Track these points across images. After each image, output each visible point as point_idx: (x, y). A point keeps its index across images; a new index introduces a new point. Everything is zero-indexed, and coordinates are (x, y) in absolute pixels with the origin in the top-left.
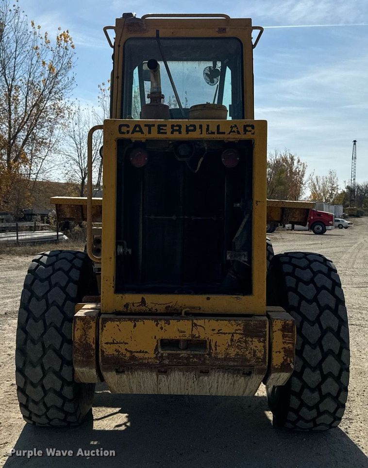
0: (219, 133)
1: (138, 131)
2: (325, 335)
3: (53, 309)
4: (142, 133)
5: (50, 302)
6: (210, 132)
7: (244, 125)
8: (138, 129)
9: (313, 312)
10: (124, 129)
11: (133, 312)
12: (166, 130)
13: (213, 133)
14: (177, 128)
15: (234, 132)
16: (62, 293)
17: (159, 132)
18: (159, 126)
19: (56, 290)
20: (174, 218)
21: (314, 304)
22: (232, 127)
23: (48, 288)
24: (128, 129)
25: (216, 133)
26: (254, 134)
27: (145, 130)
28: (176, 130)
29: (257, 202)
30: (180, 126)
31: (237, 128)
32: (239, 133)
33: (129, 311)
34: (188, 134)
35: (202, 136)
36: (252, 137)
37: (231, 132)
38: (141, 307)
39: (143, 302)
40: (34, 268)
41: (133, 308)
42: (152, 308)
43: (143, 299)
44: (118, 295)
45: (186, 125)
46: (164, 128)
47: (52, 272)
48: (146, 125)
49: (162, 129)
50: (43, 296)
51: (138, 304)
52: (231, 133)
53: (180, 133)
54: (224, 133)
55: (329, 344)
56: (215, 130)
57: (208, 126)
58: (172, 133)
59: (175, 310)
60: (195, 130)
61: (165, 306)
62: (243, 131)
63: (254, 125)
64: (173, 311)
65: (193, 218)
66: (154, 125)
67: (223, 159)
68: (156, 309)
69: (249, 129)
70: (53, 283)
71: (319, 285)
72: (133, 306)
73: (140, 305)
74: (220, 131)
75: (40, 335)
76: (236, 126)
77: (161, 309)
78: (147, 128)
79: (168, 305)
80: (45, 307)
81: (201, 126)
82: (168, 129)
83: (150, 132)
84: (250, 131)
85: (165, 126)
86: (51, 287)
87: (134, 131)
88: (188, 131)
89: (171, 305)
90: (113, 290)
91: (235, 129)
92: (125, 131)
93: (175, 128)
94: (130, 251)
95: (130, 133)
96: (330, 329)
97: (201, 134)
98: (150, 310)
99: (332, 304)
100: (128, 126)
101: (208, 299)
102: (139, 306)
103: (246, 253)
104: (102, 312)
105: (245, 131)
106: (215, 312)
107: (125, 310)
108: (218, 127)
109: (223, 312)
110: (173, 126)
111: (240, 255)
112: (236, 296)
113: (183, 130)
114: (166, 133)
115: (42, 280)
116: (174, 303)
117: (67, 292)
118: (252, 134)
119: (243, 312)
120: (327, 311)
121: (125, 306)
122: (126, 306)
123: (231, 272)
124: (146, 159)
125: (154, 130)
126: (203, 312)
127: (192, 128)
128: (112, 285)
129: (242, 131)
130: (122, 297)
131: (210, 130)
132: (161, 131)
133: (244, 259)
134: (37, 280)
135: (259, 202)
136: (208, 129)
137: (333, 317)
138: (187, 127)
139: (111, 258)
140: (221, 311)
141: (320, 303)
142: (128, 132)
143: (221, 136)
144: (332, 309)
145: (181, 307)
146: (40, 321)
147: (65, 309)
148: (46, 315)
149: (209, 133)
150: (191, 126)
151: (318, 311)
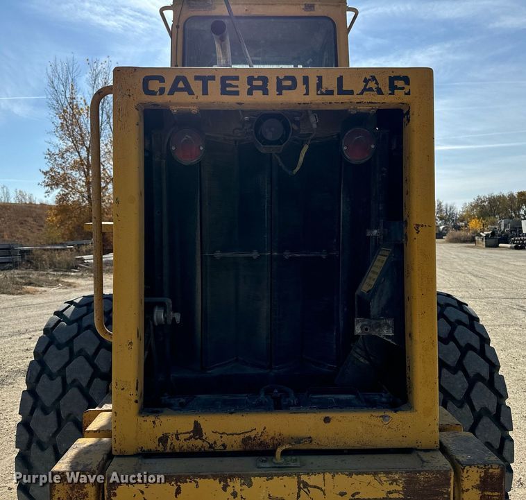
0: (341, 92)
1: (181, 90)
2: (479, 421)
3: (73, 392)
4: (191, 93)
5: (69, 381)
6: (323, 90)
7: (390, 77)
8: (181, 85)
9: (460, 386)
10: (154, 85)
11: (178, 451)
12: (237, 87)
13: (330, 93)
14: (260, 83)
15: (371, 89)
16: (87, 366)
17: (224, 92)
18: (224, 79)
19: (80, 361)
20: (255, 255)
21: (460, 373)
22: (366, 81)
23: (67, 359)
24: (162, 85)
25: (336, 92)
26: (408, 93)
27: (196, 86)
28: (258, 88)
29: (418, 226)
30: (265, 80)
31: (377, 83)
32: (380, 92)
33: (168, 450)
34: (280, 94)
35: (307, 99)
36: (406, 99)
37: (365, 89)
38: (192, 442)
39: (197, 431)
40: (51, 326)
41: (177, 444)
42: (215, 443)
43: (197, 424)
44: (146, 418)
45: (278, 77)
46: (234, 83)
47: (75, 332)
48: (197, 78)
49: (231, 86)
50: (59, 371)
51: (188, 436)
52: (365, 93)
53: (266, 92)
54: (351, 92)
55: (486, 436)
56: (333, 86)
57: (320, 78)
58: (250, 93)
59: (260, 445)
60: (293, 87)
61: (242, 437)
62: (388, 88)
63: (409, 77)
64: (258, 448)
65: (287, 255)
66: (213, 78)
67: (345, 148)
68: (224, 445)
69: (400, 84)
70: (76, 349)
71: (462, 343)
72: (178, 439)
73: (191, 437)
74: (344, 89)
75: (51, 435)
76: (374, 78)
77: (234, 443)
78: (200, 83)
79: (247, 435)
80: (61, 391)
81: (306, 80)
82: (243, 86)
83: (205, 92)
84: (403, 88)
85: (237, 78)
86: (72, 356)
87: (174, 89)
88: (280, 89)
89: (253, 434)
90: (135, 408)
91: (372, 85)
92: (156, 89)
93: (255, 83)
94: (178, 317)
95: (166, 92)
96: (486, 411)
97: (307, 94)
98: (211, 446)
99: (485, 372)
100: (162, 80)
101: (327, 420)
102: (189, 439)
103: (390, 322)
104: (114, 453)
105: (393, 88)
106: (341, 446)
107: (161, 448)
108: (340, 80)
109: (357, 446)
110: (251, 80)
111: (380, 326)
112: (382, 414)
113: (272, 86)
114: (237, 93)
115: (59, 347)
116: (260, 430)
117: (95, 365)
118: (406, 94)
119: (396, 444)
120: (480, 384)
121: (160, 440)
122: (163, 439)
123: (358, 350)
124: (202, 148)
125: (214, 86)
126: (317, 448)
127: (288, 83)
128: (134, 398)
129: (386, 90)
130: (154, 422)
131: (323, 86)
132: (228, 89)
133: (386, 332)
134: (52, 346)
135: (422, 226)
136: (319, 85)
137: (488, 392)
138: (279, 81)
139: (131, 343)
140: (352, 442)
141: (469, 371)
142: (162, 91)
143: (345, 98)
144: (485, 380)
145: (273, 438)
146: (52, 412)
147: (91, 392)
148: (61, 402)
149: (322, 94)
150: (287, 78)
151: (466, 385)
